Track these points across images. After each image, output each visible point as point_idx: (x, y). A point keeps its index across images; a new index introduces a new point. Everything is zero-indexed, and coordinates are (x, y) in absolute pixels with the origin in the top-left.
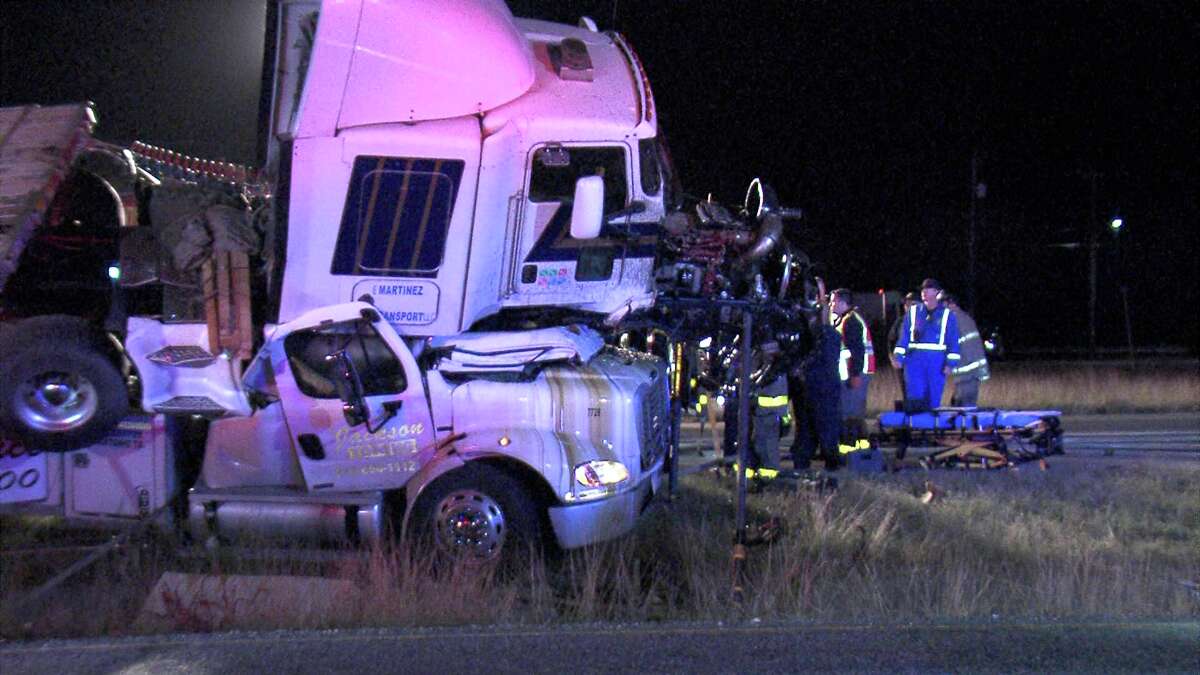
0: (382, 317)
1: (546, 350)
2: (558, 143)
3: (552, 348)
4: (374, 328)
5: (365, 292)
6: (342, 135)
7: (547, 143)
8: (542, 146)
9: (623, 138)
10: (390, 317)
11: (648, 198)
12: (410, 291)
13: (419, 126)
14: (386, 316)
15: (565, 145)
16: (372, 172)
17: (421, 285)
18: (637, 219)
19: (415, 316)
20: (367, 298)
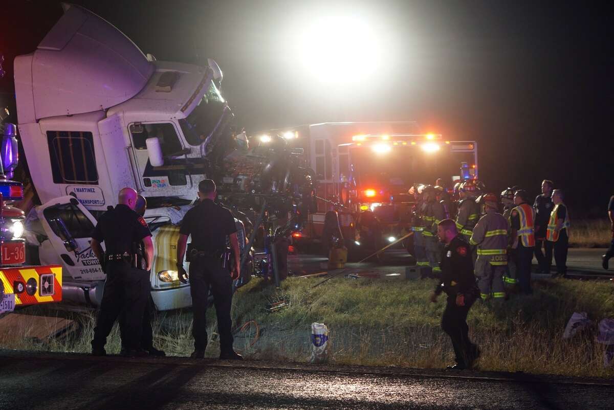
0: (79, 202)
1: (157, 217)
2: (140, 122)
3: (161, 217)
4: (77, 207)
5: (71, 191)
6: (40, 122)
7: (135, 123)
8: (133, 124)
9: (170, 119)
10: (83, 202)
11: (191, 146)
12: (89, 190)
13: (73, 116)
14: (81, 202)
15: (143, 123)
16: (55, 138)
17: (93, 188)
18: (189, 156)
19: (95, 202)
20: (72, 194)
